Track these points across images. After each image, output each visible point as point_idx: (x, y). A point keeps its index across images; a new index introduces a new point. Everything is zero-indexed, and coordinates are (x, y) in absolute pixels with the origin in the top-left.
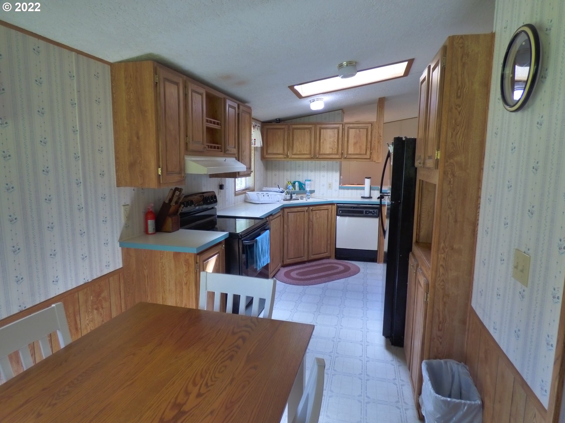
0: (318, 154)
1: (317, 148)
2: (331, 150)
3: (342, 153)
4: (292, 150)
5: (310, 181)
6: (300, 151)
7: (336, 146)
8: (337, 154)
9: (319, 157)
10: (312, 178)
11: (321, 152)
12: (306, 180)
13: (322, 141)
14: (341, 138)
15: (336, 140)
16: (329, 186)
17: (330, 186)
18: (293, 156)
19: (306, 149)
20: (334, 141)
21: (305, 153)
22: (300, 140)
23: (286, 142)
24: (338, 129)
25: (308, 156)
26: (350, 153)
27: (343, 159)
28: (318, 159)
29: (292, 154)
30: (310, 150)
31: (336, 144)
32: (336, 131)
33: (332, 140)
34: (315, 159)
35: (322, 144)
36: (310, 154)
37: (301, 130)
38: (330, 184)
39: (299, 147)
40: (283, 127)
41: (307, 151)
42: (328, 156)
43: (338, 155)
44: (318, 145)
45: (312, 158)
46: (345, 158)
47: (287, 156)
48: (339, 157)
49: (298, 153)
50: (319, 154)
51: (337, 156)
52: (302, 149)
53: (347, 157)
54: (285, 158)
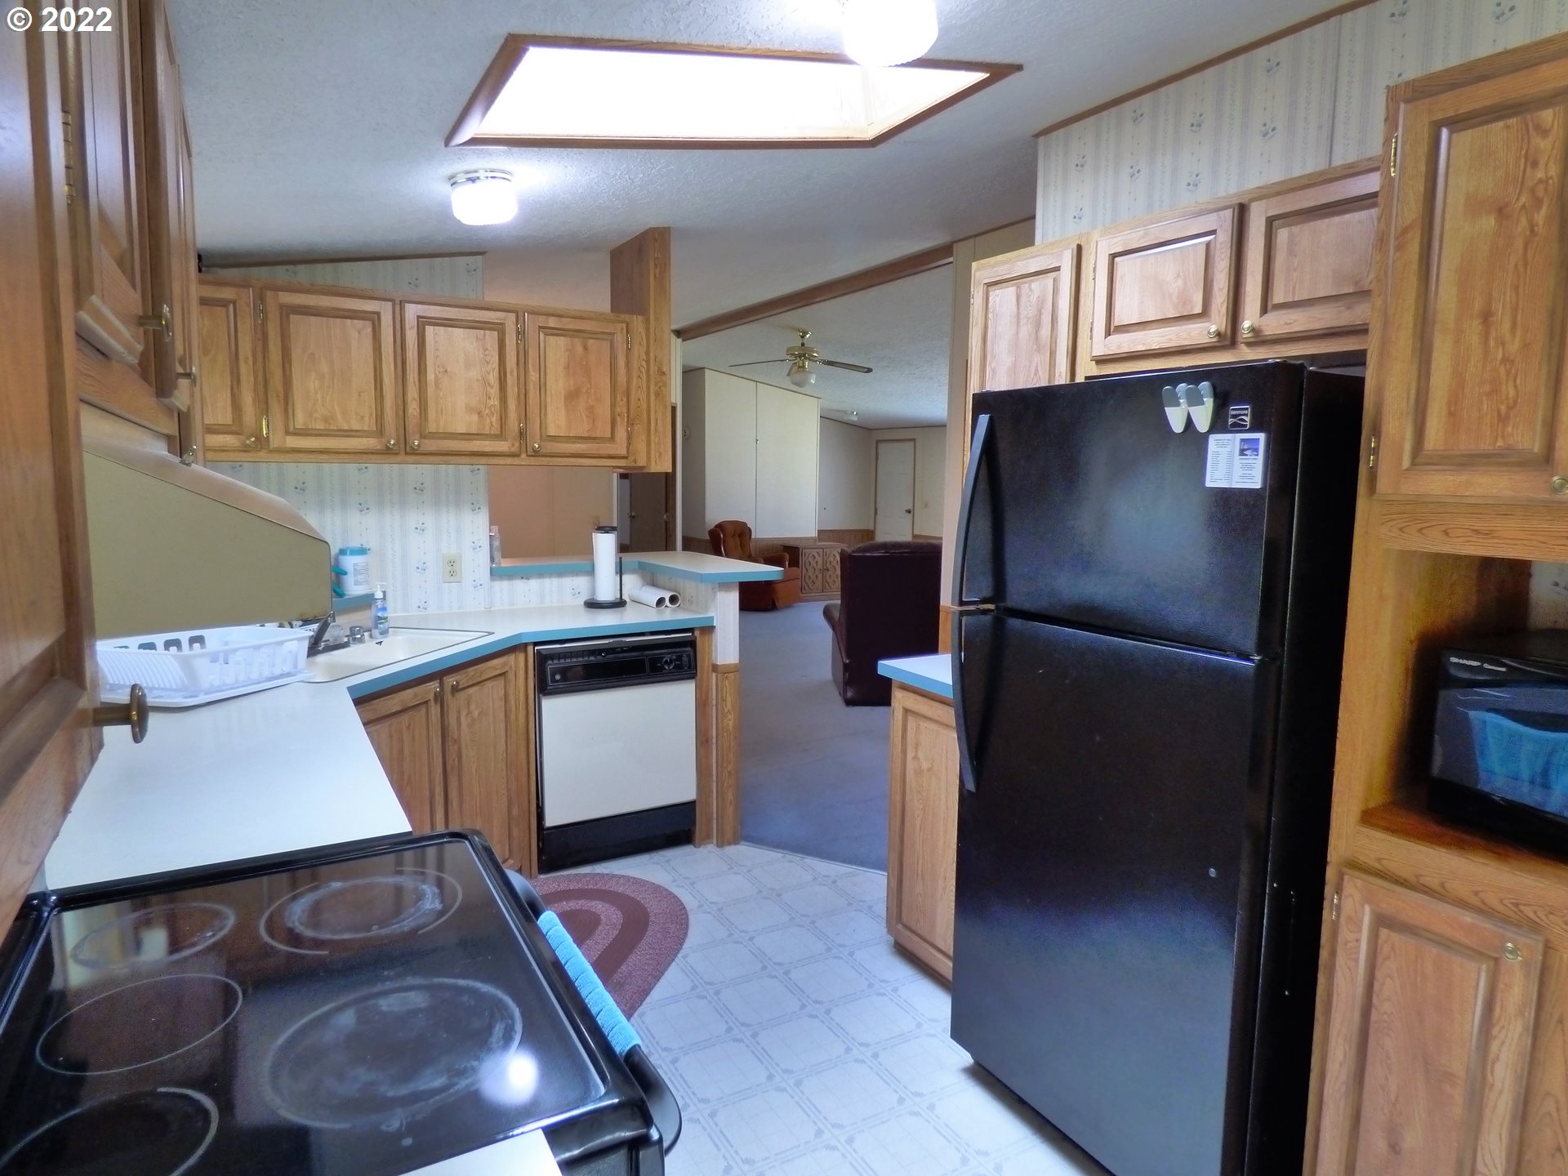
0: (417, 436)
1: (413, 408)
2: (475, 417)
3: (522, 434)
4: (286, 411)
5: (362, 551)
6: (325, 419)
7: (495, 402)
8: (500, 436)
9: (423, 449)
10: (371, 542)
11: (432, 427)
12: (342, 552)
13: (431, 376)
14: (512, 371)
15: (493, 378)
16: (450, 568)
17: (452, 569)
18: (292, 442)
19: (357, 411)
20: (485, 383)
21: (356, 426)
22: (325, 368)
23: (245, 370)
24: (500, 328)
25: (371, 443)
26: (552, 431)
27: (523, 456)
28: (418, 457)
29: (287, 433)
30: (380, 417)
31: (494, 391)
32: (492, 337)
33: (475, 374)
34: (402, 457)
35: (431, 390)
36: (380, 432)
37: (324, 319)
38: (452, 563)
39: (319, 396)
40: (227, 293)
41: (363, 418)
42: (463, 442)
43: (505, 440)
44: (412, 392)
45: (387, 452)
46: (536, 454)
47: (262, 443)
48: (513, 449)
49: (320, 426)
50: (423, 437)
51: (503, 446)
52: (337, 408)
53: (543, 451)
54: (246, 449)
